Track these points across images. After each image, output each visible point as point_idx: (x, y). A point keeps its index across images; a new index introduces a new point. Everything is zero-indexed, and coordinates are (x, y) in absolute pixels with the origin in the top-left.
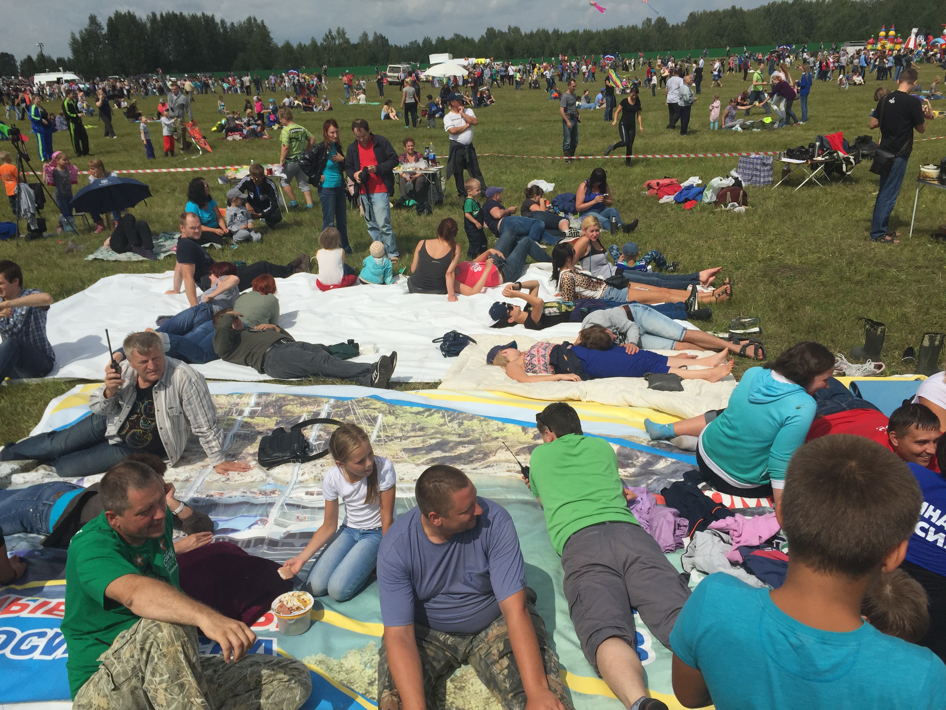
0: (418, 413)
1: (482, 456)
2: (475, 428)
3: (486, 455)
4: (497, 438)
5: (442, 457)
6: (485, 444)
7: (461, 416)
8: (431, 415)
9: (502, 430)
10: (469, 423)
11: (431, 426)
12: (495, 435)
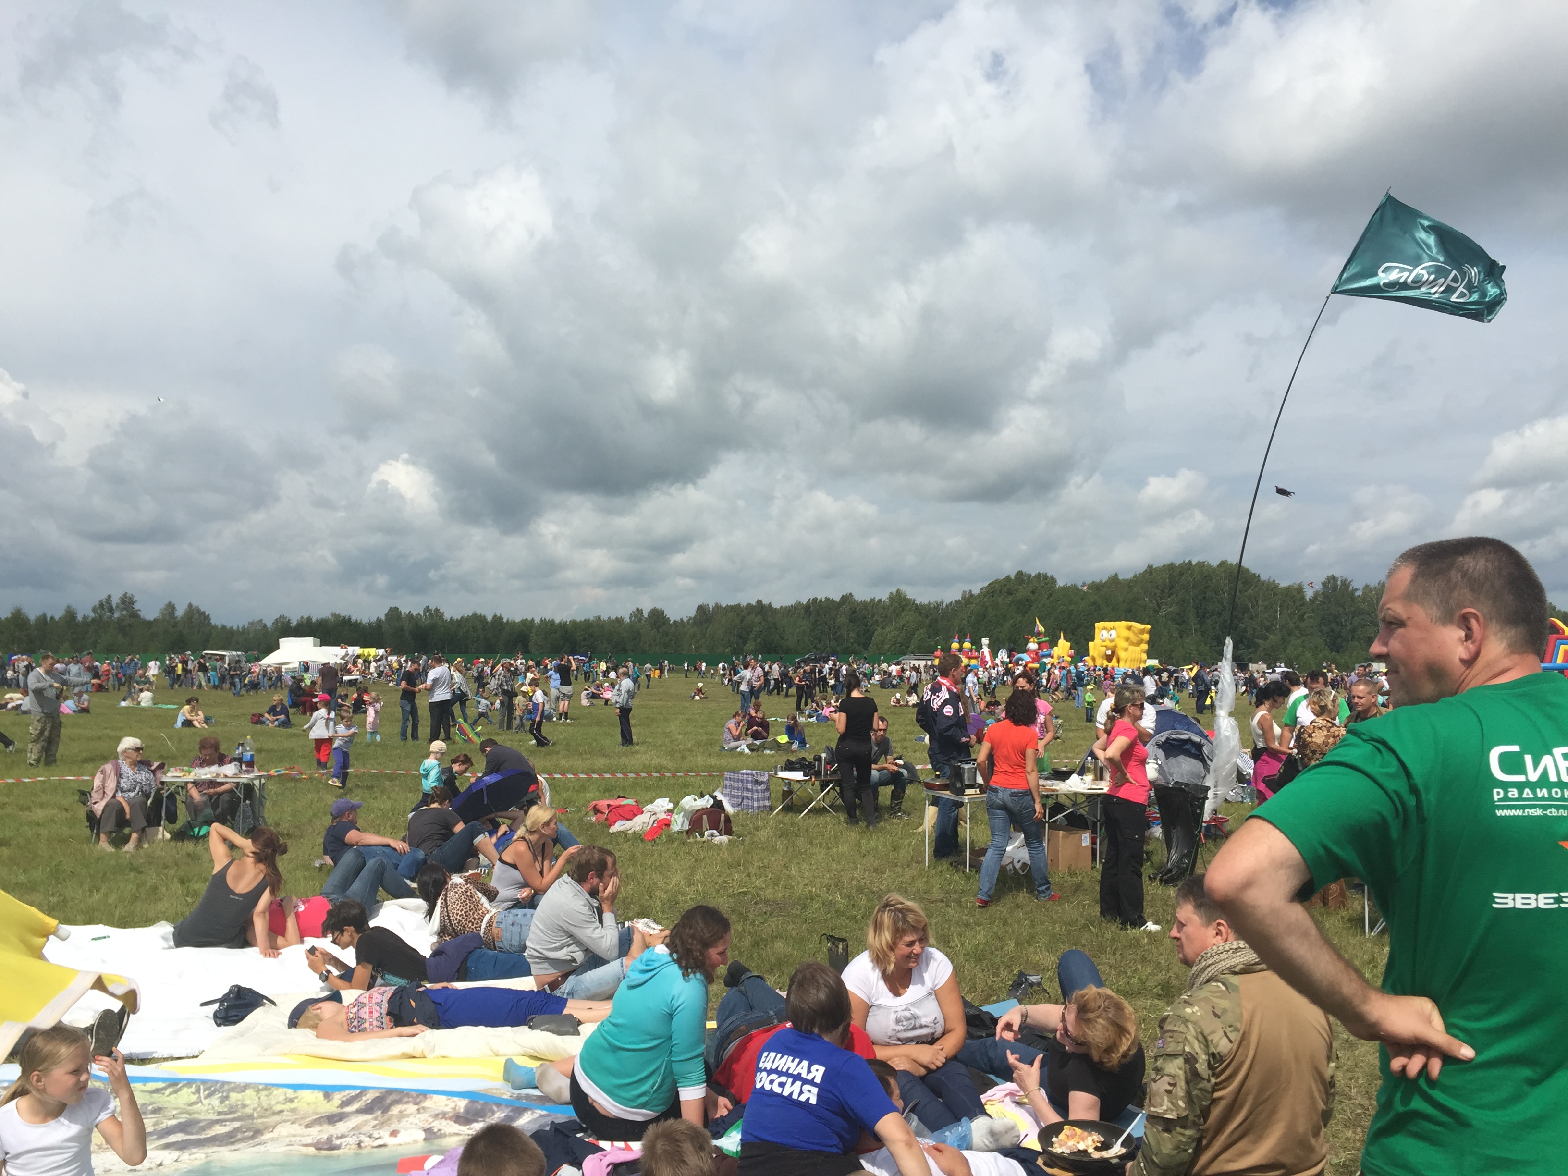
0: (157, 1091)
1: (251, 1134)
2: (247, 1102)
3: (257, 1132)
4: (282, 1111)
5: (182, 1141)
6: (260, 1121)
7: (226, 1087)
8: (176, 1092)
9: (291, 1100)
10: (240, 1096)
11: (175, 1106)
12: (278, 1108)
